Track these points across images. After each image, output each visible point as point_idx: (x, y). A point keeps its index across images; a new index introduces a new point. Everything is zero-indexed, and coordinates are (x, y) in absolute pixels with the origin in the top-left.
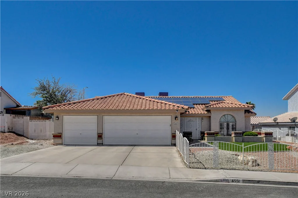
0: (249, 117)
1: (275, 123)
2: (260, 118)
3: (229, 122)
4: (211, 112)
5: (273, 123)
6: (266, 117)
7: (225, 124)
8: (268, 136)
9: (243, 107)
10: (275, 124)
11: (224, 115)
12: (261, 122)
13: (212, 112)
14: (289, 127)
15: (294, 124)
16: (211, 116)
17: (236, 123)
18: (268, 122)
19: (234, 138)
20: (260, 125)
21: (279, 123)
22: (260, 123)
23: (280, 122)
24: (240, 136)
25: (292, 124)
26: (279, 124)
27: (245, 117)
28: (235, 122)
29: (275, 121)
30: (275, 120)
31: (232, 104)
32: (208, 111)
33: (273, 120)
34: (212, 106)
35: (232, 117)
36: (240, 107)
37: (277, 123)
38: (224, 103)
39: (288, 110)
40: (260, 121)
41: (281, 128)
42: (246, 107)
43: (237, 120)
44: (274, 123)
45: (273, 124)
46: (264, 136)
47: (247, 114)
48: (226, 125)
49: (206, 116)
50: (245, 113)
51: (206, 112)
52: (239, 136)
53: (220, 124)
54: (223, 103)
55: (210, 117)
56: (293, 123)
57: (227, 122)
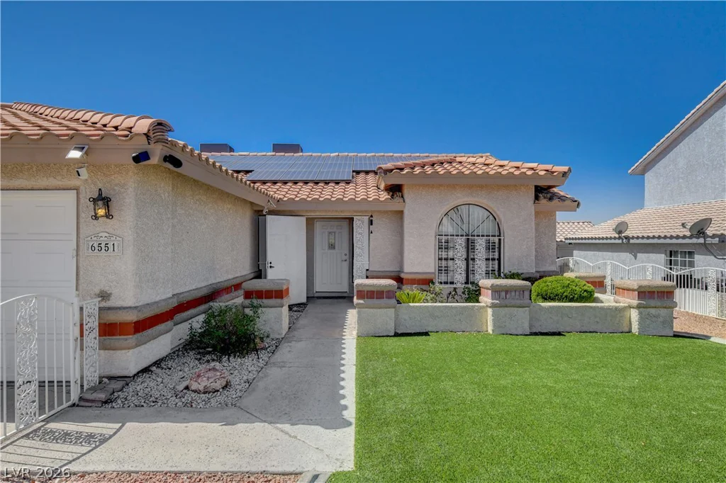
0: (550, 216)
1: (620, 238)
2: (566, 224)
3: (475, 233)
4: (405, 196)
5: (611, 238)
6: (581, 224)
7: (461, 241)
8: (652, 303)
9: (530, 173)
10: (620, 241)
11: (456, 208)
12: (569, 236)
13: (406, 191)
14: (668, 253)
15: (701, 240)
16: (406, 212)
17: (500, 240)
18: (594, 236)
19: (490, 311)
20: (570, 244)
21: (633, 238)
22: (570, 239)
23: (635, 235)
24: (519, 302)
25: (694, 241)
26: (632, 241)
27: (537, 214)
28: (497, 234)
29: (620, 232)
30: (620, 229)
31: (487, 165)
32: (395, 190)
33: (615, 230)
34: (417, 170)
35: (487, 213)
36: (517, 173)
37: (627, 238)
38: (461, 162)
39: (646, 203)
40: (566, 233)
41: (638, 254)
42: (542, 173)
43: (504, 227)
44: (615, 238)
45: (613, 241)
46: (635, 302)
47: (543, 201)
48: (464, 244)
49: (386, 212)
50: (537, 198)
51: (384, 196)
52: (513, 302)
53: (440, 242)
54: (454, 164)
55: (401, 213)
56: (698, 238)
57: (467, 235)
